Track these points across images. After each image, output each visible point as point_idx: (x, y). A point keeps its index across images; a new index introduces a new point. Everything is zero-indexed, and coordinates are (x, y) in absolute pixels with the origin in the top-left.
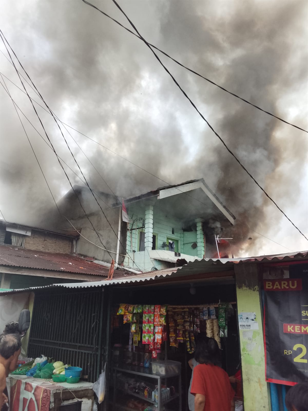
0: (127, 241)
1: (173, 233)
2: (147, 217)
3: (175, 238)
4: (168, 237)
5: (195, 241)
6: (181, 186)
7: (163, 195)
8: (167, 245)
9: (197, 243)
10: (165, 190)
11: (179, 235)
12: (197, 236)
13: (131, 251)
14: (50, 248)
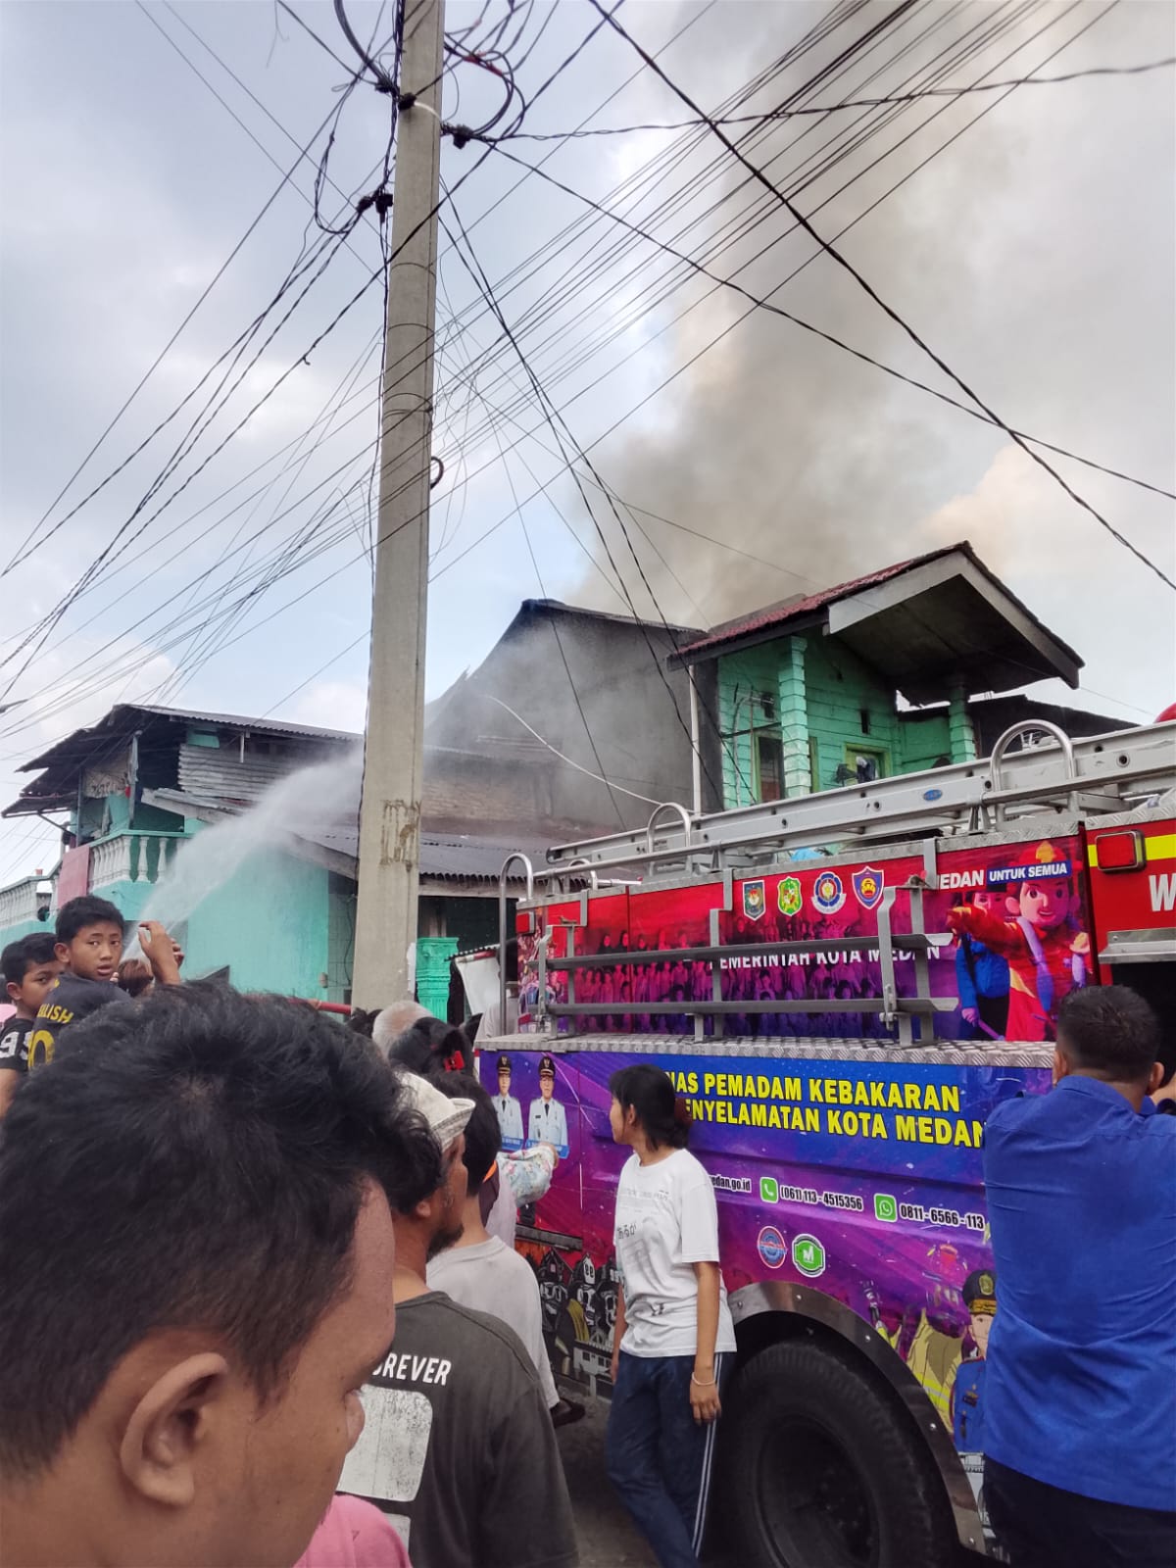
0: (724, 771)
1: (865, 730)
2: (784, 690)
3: (875, 744)
4: (849, 745)
5: (943, 751)
6: (894, 580)
7: (840, 619)
8: (851, 772)
9: (953, 757)
10: (843, 602)
11: (887, 735)
12: (949, 736)
13: (736, 801)
14: (475, 808)
